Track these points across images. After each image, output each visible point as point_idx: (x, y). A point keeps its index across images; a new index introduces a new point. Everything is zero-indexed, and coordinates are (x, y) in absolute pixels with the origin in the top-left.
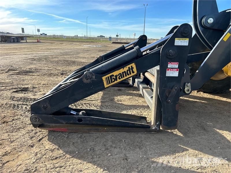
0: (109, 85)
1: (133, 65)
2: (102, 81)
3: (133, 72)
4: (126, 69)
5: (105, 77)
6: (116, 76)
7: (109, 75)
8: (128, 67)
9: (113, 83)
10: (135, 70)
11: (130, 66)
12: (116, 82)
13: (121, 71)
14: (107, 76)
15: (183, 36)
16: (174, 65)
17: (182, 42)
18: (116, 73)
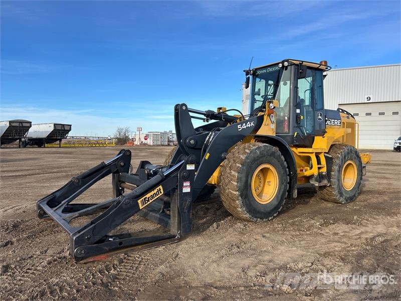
0: (144, 206)
1: (161, 187)
3: (161, 193)
4: (155, 191)
5: (140, 200)
6: (149, 198)
7: (143, 198)
9: (146, 205)
10: (162, 190)
11: (158, 188)
12: (148, 203)
13: (152, 193)
15: (191, 163)
16: (187, 184)
17: (190, 167)
18: (148, 195)
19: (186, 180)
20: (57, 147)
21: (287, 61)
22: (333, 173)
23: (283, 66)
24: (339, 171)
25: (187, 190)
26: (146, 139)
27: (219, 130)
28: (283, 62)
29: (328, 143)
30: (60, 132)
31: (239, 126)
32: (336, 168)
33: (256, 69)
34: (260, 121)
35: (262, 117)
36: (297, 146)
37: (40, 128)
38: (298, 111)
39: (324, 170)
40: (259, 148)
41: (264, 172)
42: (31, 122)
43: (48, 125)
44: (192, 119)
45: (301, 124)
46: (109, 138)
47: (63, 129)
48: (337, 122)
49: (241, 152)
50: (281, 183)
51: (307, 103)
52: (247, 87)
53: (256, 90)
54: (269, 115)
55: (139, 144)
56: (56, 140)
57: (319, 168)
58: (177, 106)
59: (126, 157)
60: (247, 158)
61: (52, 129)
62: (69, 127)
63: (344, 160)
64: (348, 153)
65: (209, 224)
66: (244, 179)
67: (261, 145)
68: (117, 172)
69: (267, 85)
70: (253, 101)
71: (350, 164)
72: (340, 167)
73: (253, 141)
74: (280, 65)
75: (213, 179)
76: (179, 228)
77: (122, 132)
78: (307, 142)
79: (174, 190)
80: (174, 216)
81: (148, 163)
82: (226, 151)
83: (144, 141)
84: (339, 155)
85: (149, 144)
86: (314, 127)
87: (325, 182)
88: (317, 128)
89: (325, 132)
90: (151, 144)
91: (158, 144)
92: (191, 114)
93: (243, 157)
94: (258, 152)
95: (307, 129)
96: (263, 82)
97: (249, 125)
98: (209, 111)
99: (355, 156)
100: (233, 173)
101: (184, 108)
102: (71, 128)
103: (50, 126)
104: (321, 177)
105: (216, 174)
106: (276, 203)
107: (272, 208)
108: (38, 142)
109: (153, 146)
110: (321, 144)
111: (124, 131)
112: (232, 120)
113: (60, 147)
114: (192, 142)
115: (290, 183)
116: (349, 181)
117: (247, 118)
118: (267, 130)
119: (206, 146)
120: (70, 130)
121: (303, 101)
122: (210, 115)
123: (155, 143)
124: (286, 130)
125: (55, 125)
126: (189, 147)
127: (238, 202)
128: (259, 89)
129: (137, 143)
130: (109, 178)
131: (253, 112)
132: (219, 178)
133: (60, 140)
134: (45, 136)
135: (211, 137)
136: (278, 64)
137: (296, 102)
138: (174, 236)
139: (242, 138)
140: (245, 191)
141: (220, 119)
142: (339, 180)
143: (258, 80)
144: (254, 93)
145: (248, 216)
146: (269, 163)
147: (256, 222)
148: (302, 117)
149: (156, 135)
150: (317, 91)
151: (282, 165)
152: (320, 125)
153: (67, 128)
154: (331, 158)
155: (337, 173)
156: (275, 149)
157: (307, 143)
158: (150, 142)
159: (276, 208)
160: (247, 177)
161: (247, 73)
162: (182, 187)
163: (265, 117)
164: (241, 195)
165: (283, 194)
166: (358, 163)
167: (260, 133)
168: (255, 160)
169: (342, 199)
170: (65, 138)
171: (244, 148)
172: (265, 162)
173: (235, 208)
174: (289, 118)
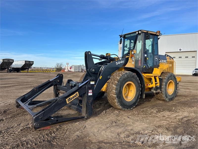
0: (69, 102)
1: (77, 93)
2: (66, 101)
3: (77, 95)
4: (75, 95)
5: (67, 99)
6: (71, 98)
7: (69, 98)
8: (75, 93)
9: (70, 101)
10: (78, 94)
11: (76, 93)
12: (71, 100)
13: (73, 95)
14: (68, 99)
15: (93, 81)
16: (90, 91)
17: (92, 83)
18: (71, 97)
19: (90, 89)
21: (140, 31)
22: (162, 86)
23: (138, 33)
24: (166, 85)
25: (90, 94)
26: (70, 69)
27: (106, 65)
28: (138, 31)
29: (160, 71)
30: (28, 65)
31: (116, 63)
32: (164, 84)
33: (125, 35)
34: (127, 60)
36: (145, 73)
37: (18, 63)
38: (146, 55)
39: (158, 85)
40: (126, 73)
41: (129, 85)
42: (14, 60)
44: (93, 59)
45: (147, 62)
46: (52, 68)
47: (29, 63)
48: (165, 61)
49: (118, 76)
50: (137, 90)
51: (150, 51)
52: (121, 43)
53: (125, 45)
54: (131, 57)
55: (67, 71)
56: (26, 69)
57: (156, 84)
58: (86, 52)
59: (60, 77)
60: (120, 78)
61: (24, 63)
62: (33, 62)
63: (168, 80)
64: (170, 77)
65: (101, 111)
66: (119, 89)
67: (127, 72)
68: (56, 85)
69: (130, 42)
70: (124, 50)
71: (171, 82)
72: (166, 83)
73: (123, 70)
74: (137, 33)
75: (104, 89)
76: (86, 113)
79: (84, 94)
80: (84, 107)
81: (71, 80)
82: (110, 75)
83: (70, 70)
84: (165, 77)
85: (72, 71)
86: (153, 63)
87: (159, 91)
88: (155, 64)
89: (159, 66)
90: (73, 71)
93: (118, 78)
94: (126, 76)
95: (150, 64)
97: (121, 62)
98: (102, 55)
99: (173, 78)
100: (114, 86)
101: (89, 53)
102: (33, 63)
103: (23, 62)
104: (157, 88)
105: (105, 86)
106: (134, 101)
107: (132, 103)
108: (17, 70)
110: (157, 72)
111: (60, 65)
112: (113, 59)
113: (28, 72)
114: (93, 70)
115: (141, 91)
116: (171, 90)
117: (121, 59)
118: (131, 64)
119: (100, 72)
121: (148, 50)
122: (102, 57)
123: (75, 71)
124: (140, 65)
125: (25, 61)
126: (92, 73)
127: (116, 100)
128: (127, 45)
129: (66, 70)
130: (52, 88)
131: (124, 56)
132: (107, 88)
133: (28, 69)
134: (20, 67)
135: (103, 68)
137: (145, 51)
138: (84, 117)
139: (118, 68)
140: (119, 95)
141: (107, 59)
142: (165, 90)
143: (126, 40)
144: (124, 47)
145: (120, 107)
146: (131, 81)
147: (124, 110)
148: (148, 59)
149: (75, 67)
150: (155, 46)
151: (138, 82)
152: (156, 62)
153: (31, 63)
154: (162, 79)
155: (164, 86)
156: (134, 74)
157: (150, 71)
158: (72, 70)
159: (134, 104)
160: (120, 88)
161: (121, 36)
162: (88, 92)
163: (129, 58)
164: (117, 97)
165: (138, 97)
166: (175, 81)
167: (126, 66)
168: (124, 80)
169: (167, 99)
170: (30, 68)
171: (119, 74)
172: (129, 81)
173: (114, 103)
174: (141, 59)
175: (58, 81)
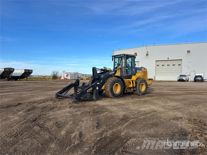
5: (87, 91)
9: (89, 92)
10: (92, 89)
15: (98, 82)
16: (97, 87)
17: (98, 83)
18: (89, 90)
19: (97, 86)
20: (25, 81)
22: (137, 86)
23: (123, 56)
24: (139, 86)
25: (97, 89)
26: (67, 77)
27: (104, 74)
29: (136, 78)
30: (27, 73)
31: (110, 73)
32: (138, 85)
33: (115, 56)
34: (116, 71)
35: (116, 70)
36: (127, 79)
37: (18, 71)
38: (127, 68)
39: (134, 85)
40: (115, 79)
41: (117, 85)
42: (14, 69)
43: (21, 70)
44: (97, 71)
45: (128, 72)
47: (29, 72)
48: (141, 71)
49: (110, 80)
50: (121, 88)
51: (130, 65)
52: (113, 60)
53: (115, 62)
54: (118, 70)
55: (63, 79)
56: (25, 77)
57: (133, 85)
58: (93, 67)
59: (78, 82)
60: (112, 81)
61: (23, 72)
63: (141, 82)
64: (142, 81)
65: (102, 99)
66: (111, 87)
67: (116, 78)
68: (76, 86)
69: (119, 60)
70: (114, 65)
71: (143, 84)
73: (114, 77)
74: (122, 55)
75: (103, 88)
76: (96, 98)
77: (55, 73)
78: (130, 77)
79: (94, 89)
80: (94, 95)
81: (85, 83)
82: (107, 80)
83: (66, 78)
84: (139, 81)
85: (68, 79)
86: (132, 73)
87: (135, 89)
88: (133, 73)
89: (136, 75)
90: (70, 79)
91: (73, 79)
92: (97, 70)
93: (111, 81)
94: (115, 80)
95: (130, 73)
96: (118, 59)
97: (113, 73)
98: (102, 69)
99: (144, 81)
100: (108, 85)
101: (95, 68)
102: (32, 71)
103: (22, 71)
104: (133, 87)
105: (104, 86)
106: (120, 93)
107: (119, 95)
108: (16, 78)
109: (70, 80)
110: (134, 78)
111: (56, 73)
112: (108, 71)
113: (27, 80)
114: (97, 77)
115: (124, 88)
116: (143, 89)
117: (112, 71)
118: (118, 74)
119: (101, 78)
120: (32, 72)
121: (129, 65)
122: (102, 70)
123: (71, 78)
124: (124, 74)
125: (25, 70)
127: (110, 93)
128: (116, 61)
129: (62, 78)
131: (115, 68)
133: (27, 77)
134: (20, 75)
135: (102, 76)
136: (121, 55)
137: (127, 66)
138: (95, 100)
139: (111, 76)
140: (112, 90)
141: (105, 71)
142: (139, 88)
143: (116, 58)
144: (115, 63)
145: (112, 96)
146: (118, 83)
147: (114, 98)
148: (128, 70)
149: (72, 75)
150: (133, 62)
151: (121, 83)
152: (134, 72)
153: (30, 71)
154: (137, 82)
155: (138, 86)
156: (120, 79)
158: (69, 78)
159: (120, 95)
160: (112, 86)
161: (113, 56)
162: (96, 88)
163: (117, 70)
164: (110, 91)
165: (122, 91)
166: (145, 83)
167: (116, 75)
168: (114, 82)
169: (140, 94)
170: (30, 76)
171: (111, 79)
172: (117, 83)
173: (109, 94)
174: (124, 71)
175: (77, 84)
